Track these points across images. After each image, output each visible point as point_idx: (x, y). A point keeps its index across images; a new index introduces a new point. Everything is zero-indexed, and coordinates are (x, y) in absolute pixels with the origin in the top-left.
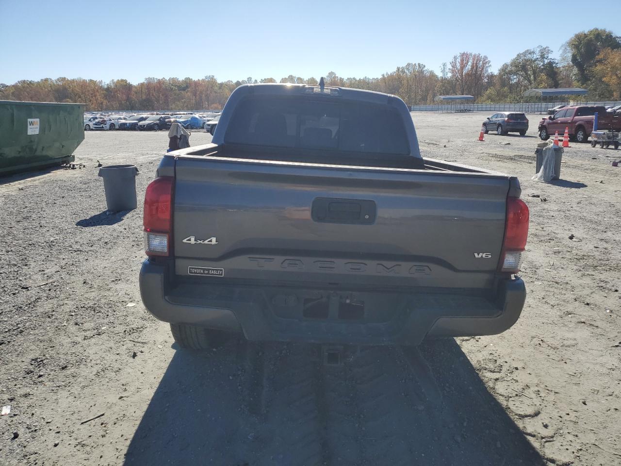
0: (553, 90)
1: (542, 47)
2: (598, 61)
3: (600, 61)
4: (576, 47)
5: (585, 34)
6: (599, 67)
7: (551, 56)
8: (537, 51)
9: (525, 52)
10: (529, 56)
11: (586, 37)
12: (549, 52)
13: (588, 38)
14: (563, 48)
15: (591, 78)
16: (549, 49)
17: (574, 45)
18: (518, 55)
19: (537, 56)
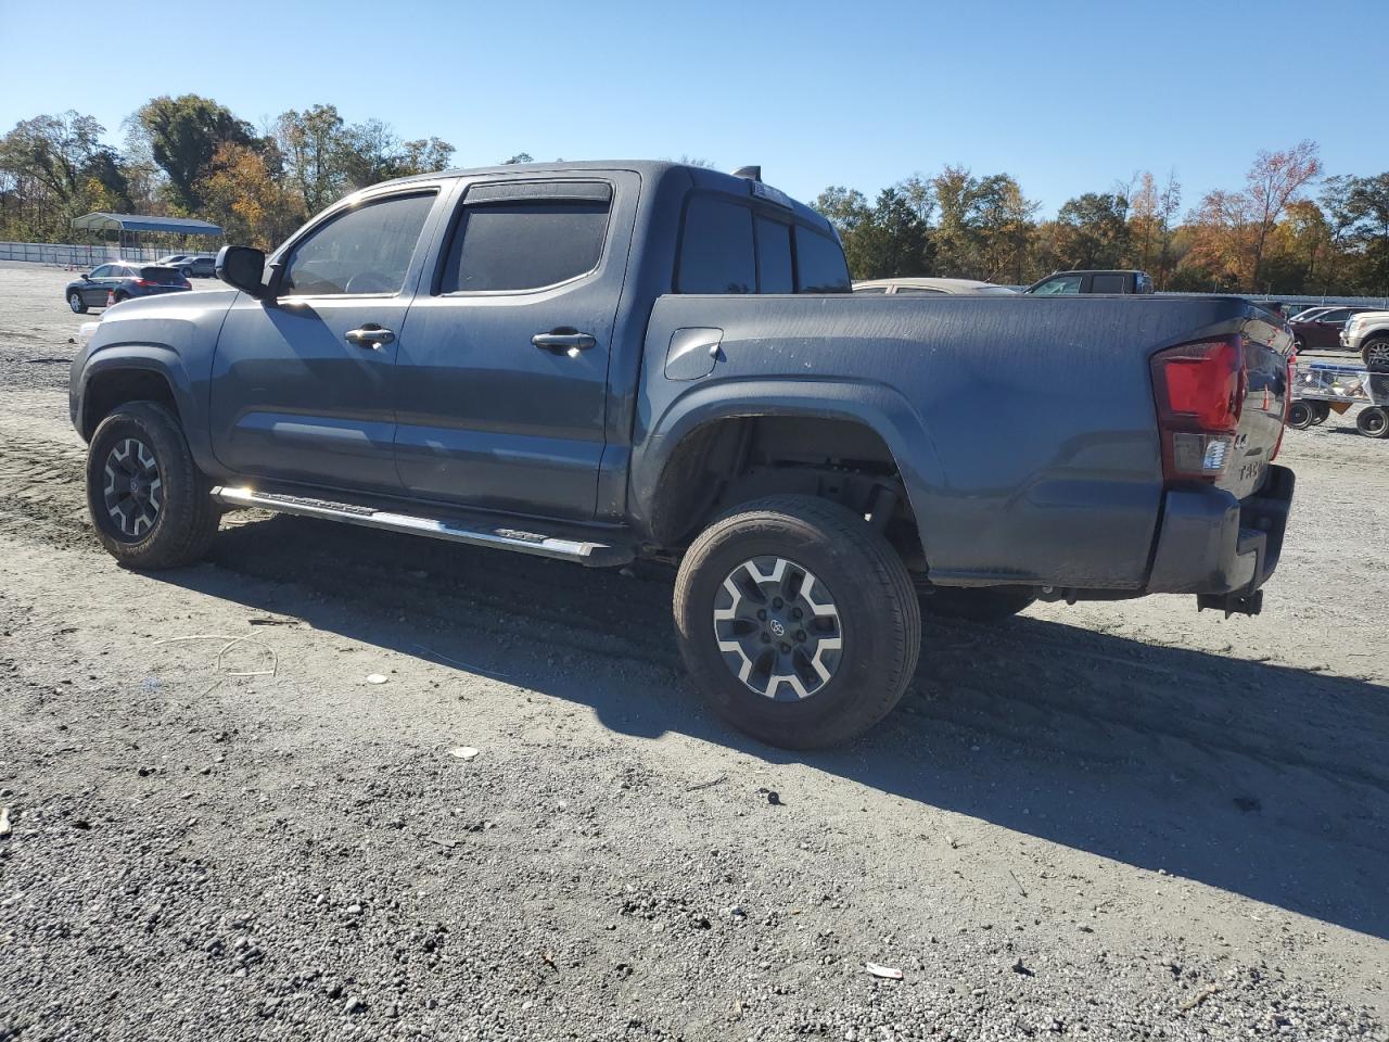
0: (128, 218)
1: (77, 114)
2: (217, 168)
3: (222, 167)
4: (161, 128)
5: (174, 104)
6: (221, 180)
7: (102, 139)
8: (68, 121)
9: (37, 120)
10: (49, 132)
11: (178, 110)
12: (96, 128)
13: (185, 112)
14: (129, 126)
15: (205, 201)
16: (98, 122)
17: (154, 123)
18: (20, 125)
19: (69, 133)
